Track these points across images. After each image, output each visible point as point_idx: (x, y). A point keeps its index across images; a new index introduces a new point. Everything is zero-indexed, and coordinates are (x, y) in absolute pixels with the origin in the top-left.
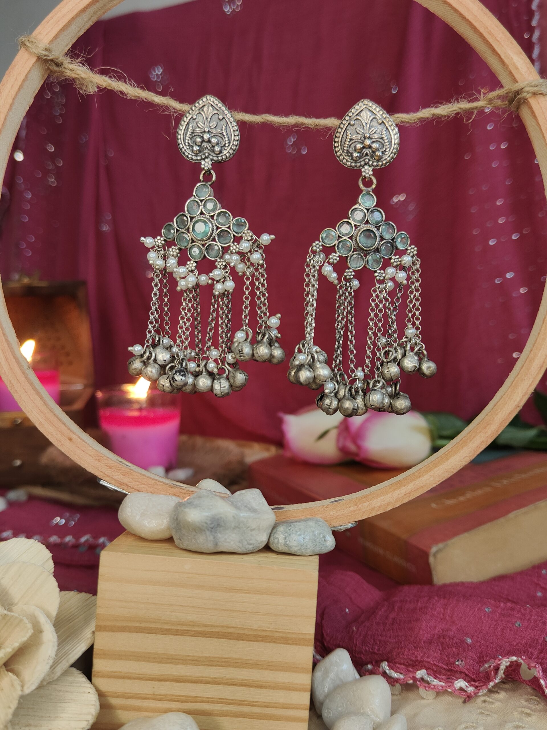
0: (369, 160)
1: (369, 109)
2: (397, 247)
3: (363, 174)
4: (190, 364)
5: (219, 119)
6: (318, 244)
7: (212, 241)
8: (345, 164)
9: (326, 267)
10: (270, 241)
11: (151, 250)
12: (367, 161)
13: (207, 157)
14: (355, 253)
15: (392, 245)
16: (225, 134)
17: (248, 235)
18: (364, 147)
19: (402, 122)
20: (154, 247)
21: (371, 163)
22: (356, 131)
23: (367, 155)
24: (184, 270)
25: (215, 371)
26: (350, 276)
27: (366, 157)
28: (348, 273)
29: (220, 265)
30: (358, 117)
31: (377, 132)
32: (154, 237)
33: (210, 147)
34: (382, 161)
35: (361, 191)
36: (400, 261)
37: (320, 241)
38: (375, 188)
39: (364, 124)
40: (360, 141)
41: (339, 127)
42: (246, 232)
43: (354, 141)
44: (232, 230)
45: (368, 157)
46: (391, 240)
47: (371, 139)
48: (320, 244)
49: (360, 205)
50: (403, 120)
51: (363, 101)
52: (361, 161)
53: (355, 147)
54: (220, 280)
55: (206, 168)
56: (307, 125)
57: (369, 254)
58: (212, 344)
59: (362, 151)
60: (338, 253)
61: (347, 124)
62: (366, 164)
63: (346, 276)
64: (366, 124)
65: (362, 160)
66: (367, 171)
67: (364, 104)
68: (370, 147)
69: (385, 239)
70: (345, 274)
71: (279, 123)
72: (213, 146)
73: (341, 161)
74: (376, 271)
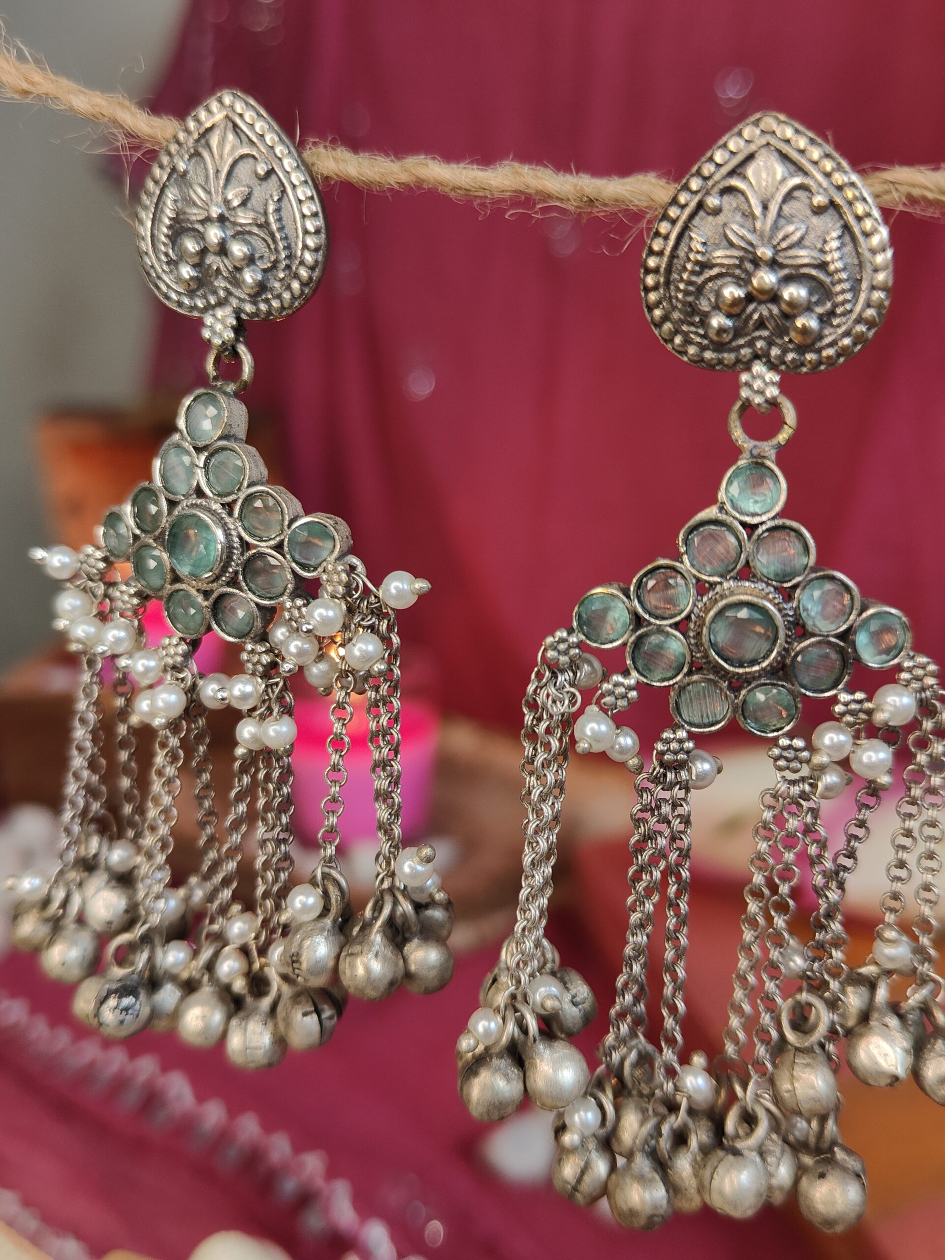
0: (770, 343)
1: (780, 152)
2: (858, 659)
3: (744, 393)
4: (165, 953)
5: (257, 175)
6: (562, 640)
7: (228, 584)
8: (680, 352)
9: (589, 722)
10: (414, 599)
11: (68, 585)
12: (760, 344)
13: (221, 303)
14: (695, 677)
15: (841, 651)
16: (274, 227)
17: (335, 578)
18: (750, 298)
19: (912, 200)
20: (75, 576)
21: (775, 352)
22: (726, 237)
23: (761, 324)
24: (152, 663)
25: (239, 985)
26: (675, 753)
27: (757, 334)
28: (668, 741)
29: (254, 664)
30: (735, 182)
31: (806, 242)
32: (76, 547)
33: (230, 272)
34: (819, 351)
35: (736, 452)
36: (869, 713)
37: (571, 631)
38: (789, 441)
39: (758, 211)
40: (737, 272)
41: (665, 217)
42: (330, 567)
43: (715, 271)
44: (288, 556)
45: (765, 333)
46: (837, 636)
47: (782, 266)
48: (573, 639)
49: (722, 509)
50: (916, 192)
51: (758, 120)
52: (742, 346)
53: (718, 294)
54: (254, 709)
55: (217, 341)
56: (557, 198)
57: (749, 683)
58: (235, 898)
59: (744, 310)
60: (634, 674)
61: (693, 204)
62: (756, 357)
63: (661, 754)
64: (765, 207)
65: (741, 341)
66: (757, 384)
67: (763, 132)
68: (774, 297)
69: (813, 635)
70: (660, 746)
71: (460, 188)
72: (238, 269)
73: (666, 341)
74: (776, 739)
